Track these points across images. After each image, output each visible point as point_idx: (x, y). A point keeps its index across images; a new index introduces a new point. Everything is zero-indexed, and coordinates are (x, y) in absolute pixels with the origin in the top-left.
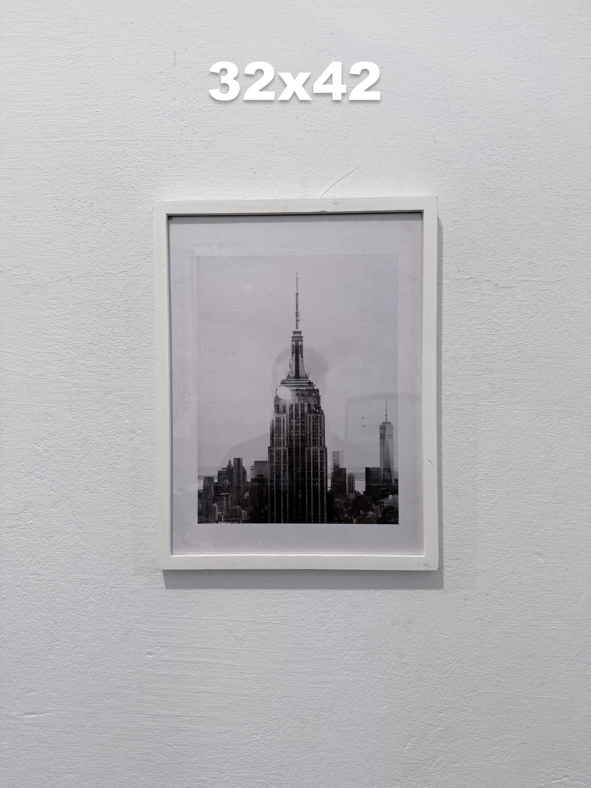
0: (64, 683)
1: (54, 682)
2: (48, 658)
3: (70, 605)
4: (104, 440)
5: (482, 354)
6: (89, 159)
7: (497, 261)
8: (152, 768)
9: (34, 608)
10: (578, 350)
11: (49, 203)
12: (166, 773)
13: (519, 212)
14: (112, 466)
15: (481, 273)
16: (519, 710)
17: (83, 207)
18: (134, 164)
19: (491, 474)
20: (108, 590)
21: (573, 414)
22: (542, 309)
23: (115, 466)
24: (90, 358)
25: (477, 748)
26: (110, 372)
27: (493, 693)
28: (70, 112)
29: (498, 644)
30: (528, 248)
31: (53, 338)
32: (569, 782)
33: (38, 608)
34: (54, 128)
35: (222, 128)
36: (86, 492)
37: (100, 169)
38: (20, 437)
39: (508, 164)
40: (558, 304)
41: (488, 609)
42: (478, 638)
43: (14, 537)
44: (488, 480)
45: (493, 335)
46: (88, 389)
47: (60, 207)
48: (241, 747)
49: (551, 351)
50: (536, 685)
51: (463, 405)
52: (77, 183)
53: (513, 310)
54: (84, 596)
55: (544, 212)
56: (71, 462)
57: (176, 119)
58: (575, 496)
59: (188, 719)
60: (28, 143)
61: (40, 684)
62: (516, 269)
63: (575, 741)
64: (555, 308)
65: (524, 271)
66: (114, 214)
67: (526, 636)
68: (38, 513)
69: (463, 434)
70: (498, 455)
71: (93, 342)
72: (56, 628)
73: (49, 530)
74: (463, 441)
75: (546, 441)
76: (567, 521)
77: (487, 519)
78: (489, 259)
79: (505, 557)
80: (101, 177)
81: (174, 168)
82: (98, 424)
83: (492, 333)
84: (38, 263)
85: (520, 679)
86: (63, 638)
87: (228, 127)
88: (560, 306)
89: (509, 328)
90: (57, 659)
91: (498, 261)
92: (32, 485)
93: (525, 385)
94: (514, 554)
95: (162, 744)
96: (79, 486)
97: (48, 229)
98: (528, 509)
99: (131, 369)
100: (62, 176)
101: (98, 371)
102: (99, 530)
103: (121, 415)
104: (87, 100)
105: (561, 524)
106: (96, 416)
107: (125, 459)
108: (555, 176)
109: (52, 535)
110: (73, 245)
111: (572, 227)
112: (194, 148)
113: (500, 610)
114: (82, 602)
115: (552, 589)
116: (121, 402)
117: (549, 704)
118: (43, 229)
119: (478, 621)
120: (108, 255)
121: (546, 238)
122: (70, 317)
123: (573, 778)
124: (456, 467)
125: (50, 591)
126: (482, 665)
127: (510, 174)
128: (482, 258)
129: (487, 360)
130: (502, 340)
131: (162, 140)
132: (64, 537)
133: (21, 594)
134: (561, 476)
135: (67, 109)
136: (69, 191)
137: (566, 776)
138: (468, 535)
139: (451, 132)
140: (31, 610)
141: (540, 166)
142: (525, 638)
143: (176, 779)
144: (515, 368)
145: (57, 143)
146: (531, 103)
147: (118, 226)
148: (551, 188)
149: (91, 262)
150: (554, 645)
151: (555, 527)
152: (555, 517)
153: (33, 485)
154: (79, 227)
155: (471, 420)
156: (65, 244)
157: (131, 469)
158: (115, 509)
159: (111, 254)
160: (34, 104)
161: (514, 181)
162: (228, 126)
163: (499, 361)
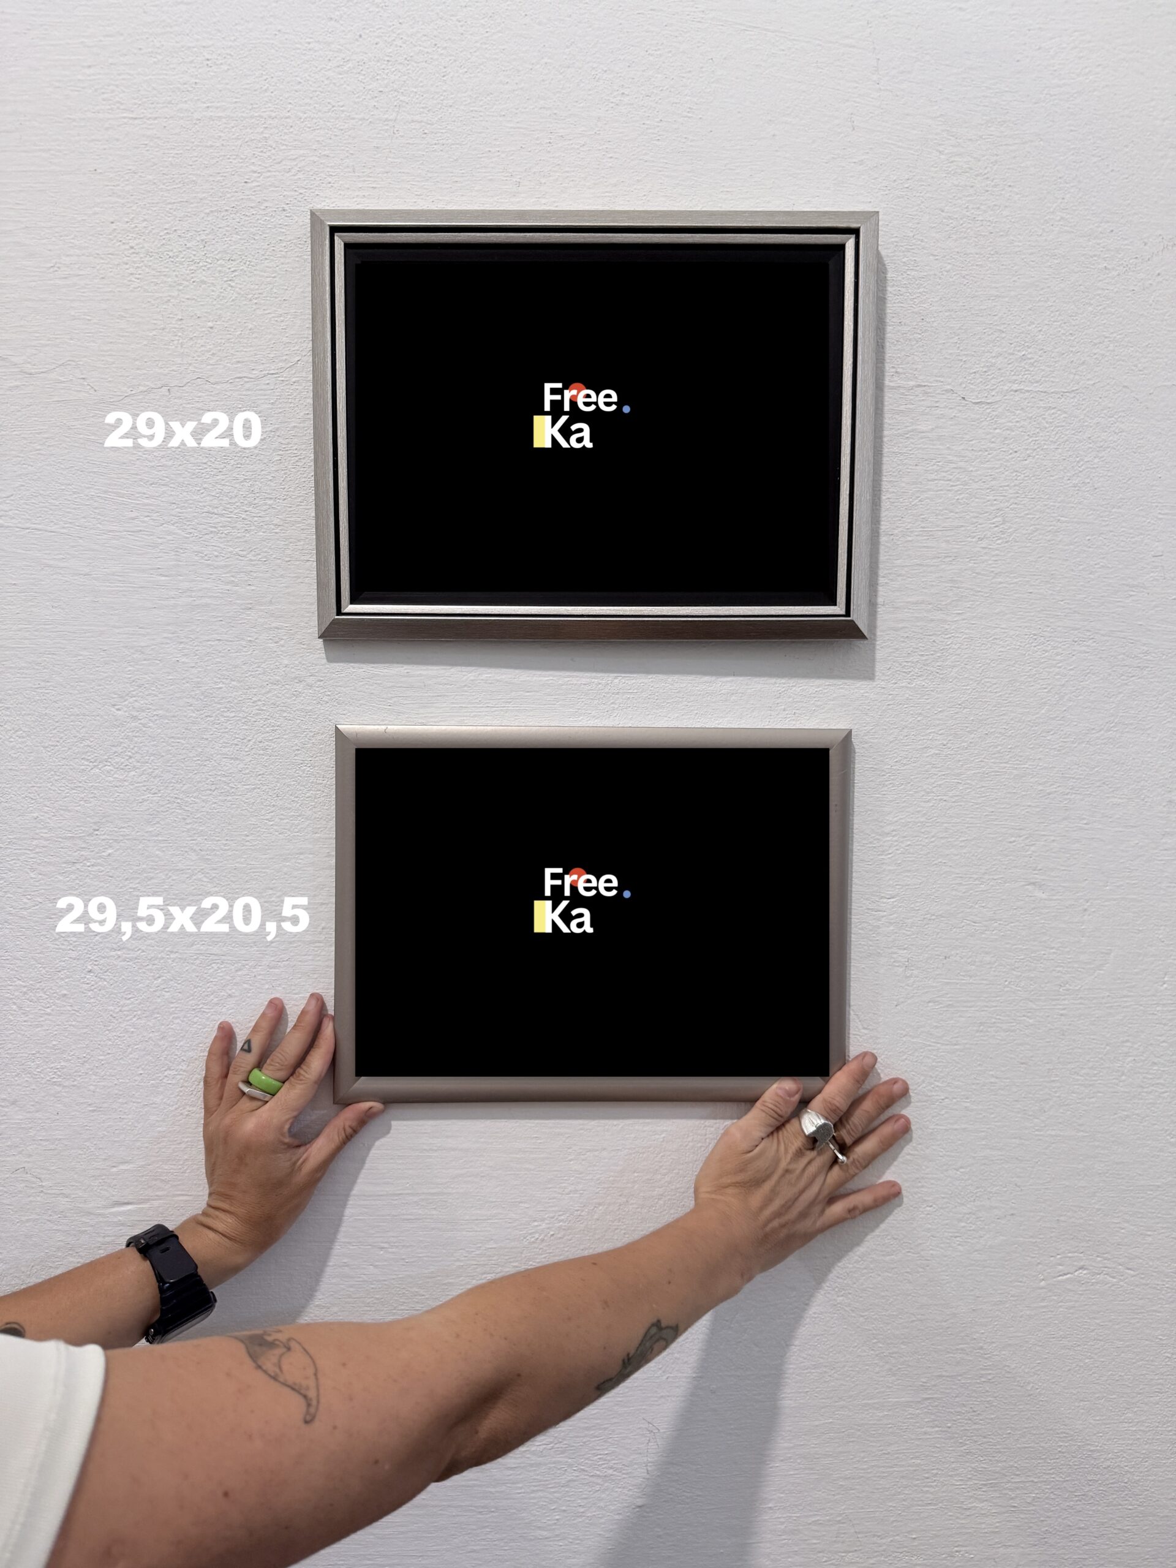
0: (183, 1146)
1: (165, 1144)
2: (151, 1102)
3: (191, 1002)
4: (244, 696)
5: (938, 526)
6: (196, 154)
7: (965, 355)
8: (351, 1289)
9: (120, 1011)
10: (1106, 519)
11: (121, 241)
12: (377, 1296)
13: (1004, 263)
14: (261, 745)
15: (936, 376)
16: (1002, 1157)
17: (188, 248)
18: (285, 165)
19: (952, 743)
20: (262, 973)
21: (1097, 633)
22: (1045, 444)
23: (267, 745)
24: (212, 541)
25: (930, 1226)
26: (250, 568)
27: (956, 1129)
28: (155, 60)
29: (966, 1044)
30: (1020, 331)
31: (138, 504)
32: (1088, 1278)
33: (128, 1011)
34: (124, 92)
35: (453, 96)
36: (214, 793)
37: (219, 173)
38: (80, 693)
39: (986, 172)
40: (1073, 434)
41: (948, 983)
42: (931, 1034)
43: (77, 881)
44: (946, 756)
45: (959, 490)
46: (208, 601)
47: (143, 248)
48: (513, 1244)
49: (1059, 520)
50: (1030, 1113)
51: (904, 621)
52: (173, 201)
53: (993, 445)
54: (215, 985)
55: (1049, 264)
56: (182, 738)
57: (363, 77)
58: (1099, 781)
59: (416, 1199)
60: (74, 120)
61: (138, 1148)
62: (1000, 369)
63: (1097, 1207)
64: (1067, 440)
65: (1013, 373)
66: (248, 263)
67: (1013, 1028)
68: (122, 836)
69: (904, 674)
70: (966, 710)
71: (215, 511)
72: (164, 1047)
73: (144, 866)
74: (903, 687)
75: (1049, 682)
76: (1086, 824)
77: (945, 825)
78: (951, 351)
79: (977, 891)
80: (222, 190)
81: (360, 174)
82: (230, 667)
83: (956, 488)
84: (103, 358)
85: (1004, 1104)
86: (178, 1065)
87: (464, 95)
88: (1077, 439)
89: (987, 478)
90: (168, 1102)
91: (967, 355)
92: (107, 784)
93: (1015, 583)
94: (992, 886)
95: (369, 1247)
96: (200, 782)
97: (119, 291)
98: (1017, 805)
99: (289, 561)
100: (143, 186)
101: (226, 566)
102: (242, 863)
103: (275, 650)
104: (188, 38)
105: (1075, 831)
106: (226, 651)
107: (285, 730)
108: (1068, 196)
109: (152, 875)
110: (171, 323)
111: (1099, 292)
112: (402, 134)
113: (969, 984)
114: (212, 997)
115: (1059, 945)
116: (274, 625)
117: (1054, 1145)
118: (110, 292)
119: (930, 1004)
120: (239, 342)
121: (1052, 312)
122: (170, 463)
123: (1094, 1271)
124: (892, 734)
125: (150, 978)
126: (938, 1081)
127: (987, 191)
128: (938, 350)
129: (948, 539)
130: (973, 501)
131: (338, 118)
132: (174, 878)
133: (95, 986)
134: (1075, 745)
135: (149, 53)
136: (159, 217)
137: (1081, 1268)
138: (909, 853)
139: (882, 111)
140: (115, 1015)
141: (1043, 176)
142: (1012, 1031)
143: (395, 1308)
144: (997, 552)
145: (131, 121)
146: (1027, 57)
147: (257, 287)
148: (1062, 218)
149: (208, 355)
150: (1063, 1042)
151: (1065, 836)
152: (1065, 819)
153: (110, 782)
154: (181, 288)
155: (917, 648)
156: (155, 322)
157: (298, 750)
158: (271, 823)
159: (245, 341)
160: (82, 42)
161: (995, 205)
162: (466, 92)
163: (969, 539)
